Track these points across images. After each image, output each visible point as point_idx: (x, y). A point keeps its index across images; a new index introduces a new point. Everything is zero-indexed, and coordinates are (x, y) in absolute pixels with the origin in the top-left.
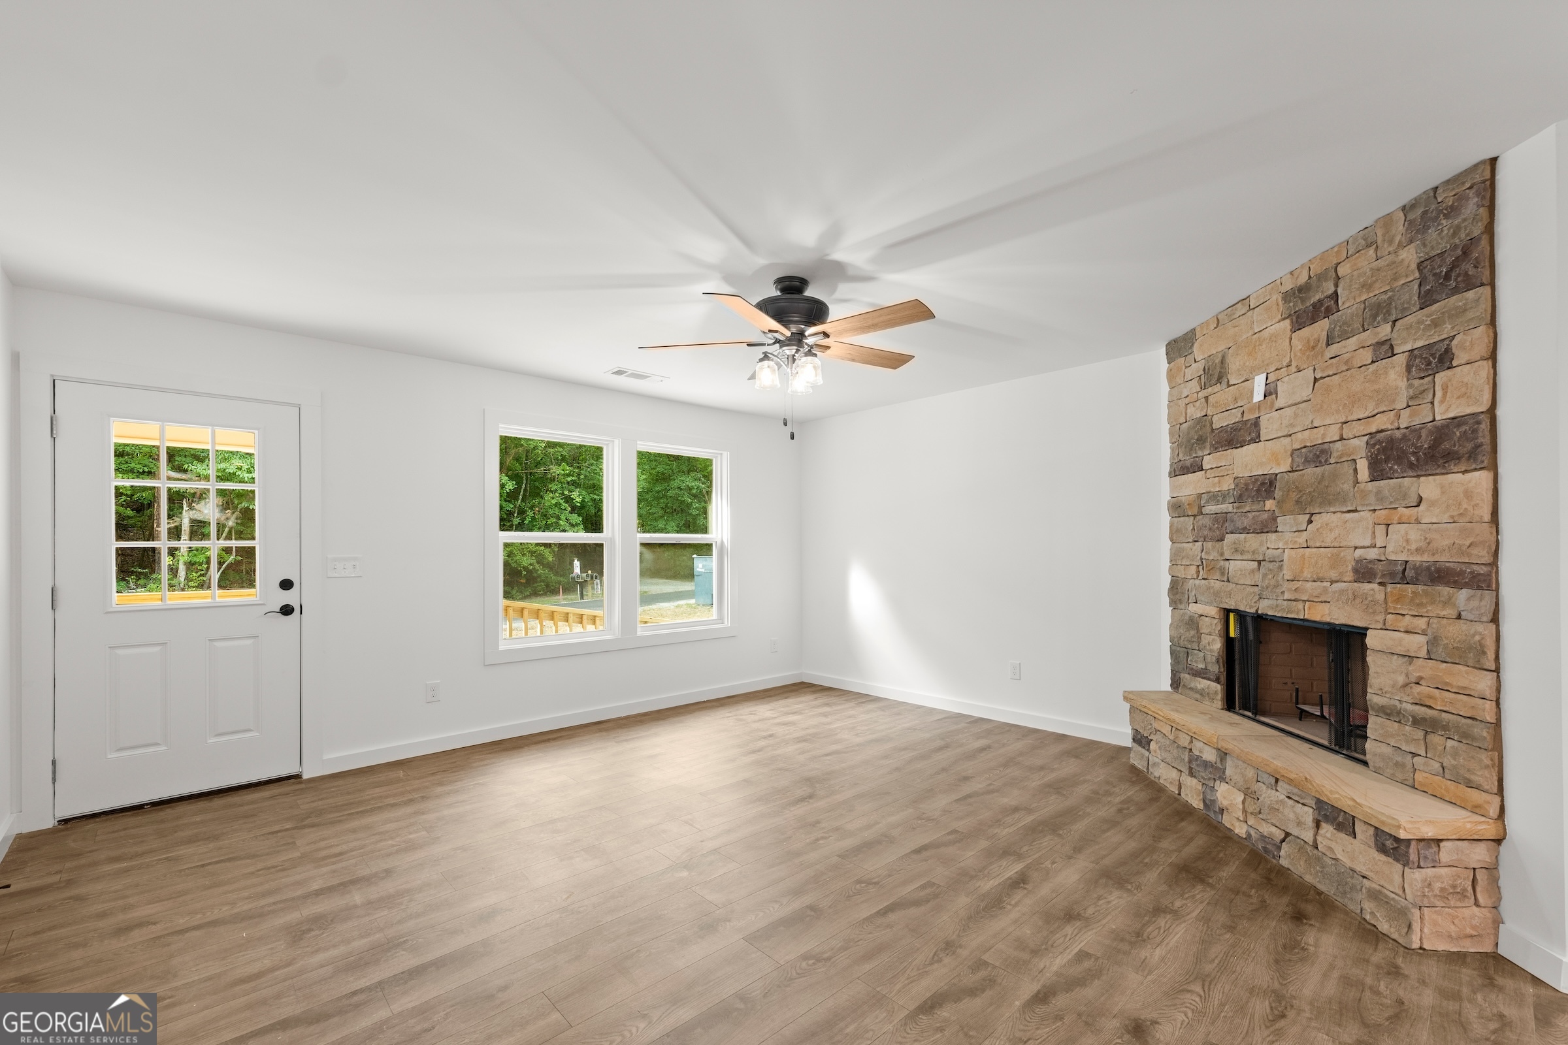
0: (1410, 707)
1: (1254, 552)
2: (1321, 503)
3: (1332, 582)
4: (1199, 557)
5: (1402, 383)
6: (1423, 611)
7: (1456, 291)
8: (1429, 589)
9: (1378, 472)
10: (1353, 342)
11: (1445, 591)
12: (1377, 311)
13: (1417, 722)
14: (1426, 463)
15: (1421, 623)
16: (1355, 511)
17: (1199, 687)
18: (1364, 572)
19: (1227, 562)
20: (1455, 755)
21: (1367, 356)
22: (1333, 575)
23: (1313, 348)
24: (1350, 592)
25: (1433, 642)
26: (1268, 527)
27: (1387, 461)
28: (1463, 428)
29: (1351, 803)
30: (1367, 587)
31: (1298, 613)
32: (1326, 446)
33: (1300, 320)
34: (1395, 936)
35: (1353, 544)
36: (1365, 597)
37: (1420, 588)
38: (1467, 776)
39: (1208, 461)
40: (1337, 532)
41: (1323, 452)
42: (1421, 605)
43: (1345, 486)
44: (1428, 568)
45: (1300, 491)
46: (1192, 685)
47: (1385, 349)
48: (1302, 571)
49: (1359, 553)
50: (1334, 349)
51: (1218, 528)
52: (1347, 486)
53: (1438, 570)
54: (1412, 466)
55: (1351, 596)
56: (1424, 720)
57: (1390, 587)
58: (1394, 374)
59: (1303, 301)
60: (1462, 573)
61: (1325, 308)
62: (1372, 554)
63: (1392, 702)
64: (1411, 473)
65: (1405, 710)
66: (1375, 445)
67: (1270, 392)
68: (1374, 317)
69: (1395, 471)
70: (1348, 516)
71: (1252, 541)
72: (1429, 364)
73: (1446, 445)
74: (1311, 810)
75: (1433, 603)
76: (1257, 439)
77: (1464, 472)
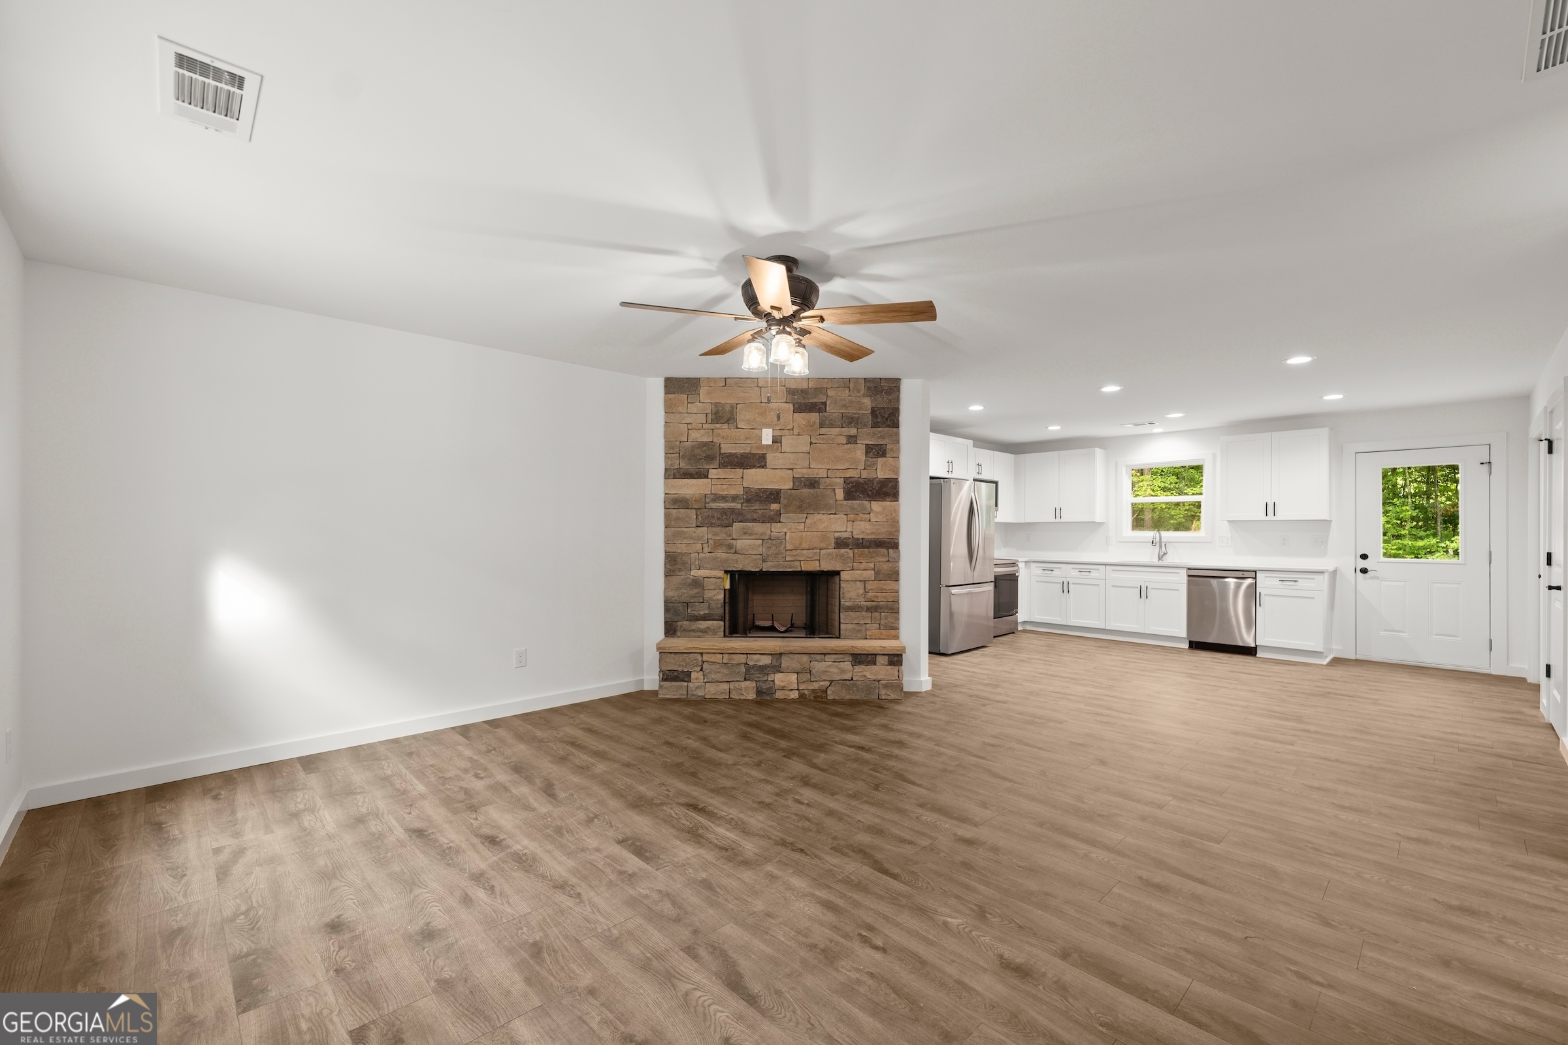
0: (865, 603)
1: (761, 534)
2: (814, 509)
3: (821, 549)
4: (706, 538)
5: (863, 458)
6: (873, 560)
7: (889, 426)
8: (875, 550)
9: (849, 495)
10: (836, 431)
11: (884, 551)
12: (850, 421)
13: (868, 609)
14: (876, 496)
15: (872, 565)
16: (835, 514)
17: (702, 627)
18: (841, 544)
19: (734, 541)
20: (886, 618)
21: (844, 440)
22: (823, 545)
23: (811, 426)
24: (834, 554)
25: (877, 573)
26: (775, 518)
27: (856, 491)
28: (892, 484)
29: (881, 648)
30: (843, 551)
31: (796, 568)
32: (817, 479)
33: (800, 408)
34: (897, 698)
35: (834, 530)
36: (842, 556)
37: (871, 550)
38: (891, 625)
39: (713, 473)
40: (826, 524)
41: (815, 482)
42: (872, 557)
43: (831, 501)
44: (875, 541)
45: (802, 501)
46: (693, 627)
47: (852, 440)
48: (801, 544)
49: (837, 535)
50: (823, 431)
51: (726, 518)
52: (832, 502)
53: (880, 542)
54: (868, 496)
55: (835, 556)
56: (872, 607)
57: (856, 551)
58: (859, 453)
59: (804, 398)
60: (890, 543)
61: (819, 408)
62: (847, 535)
63: (855, 603)
64: (868, 499)
65: (863, 605)
66: (849, 484)
67: (776, 440)
68: (850, 423)
69: (860, 497)
70: (832, 516)
71: (758, 528)
72: (879, 453)
73: (885, 489)
74: (850, 663)
75: (877, 556)
76: (764, 466)
77: (891, 501)
